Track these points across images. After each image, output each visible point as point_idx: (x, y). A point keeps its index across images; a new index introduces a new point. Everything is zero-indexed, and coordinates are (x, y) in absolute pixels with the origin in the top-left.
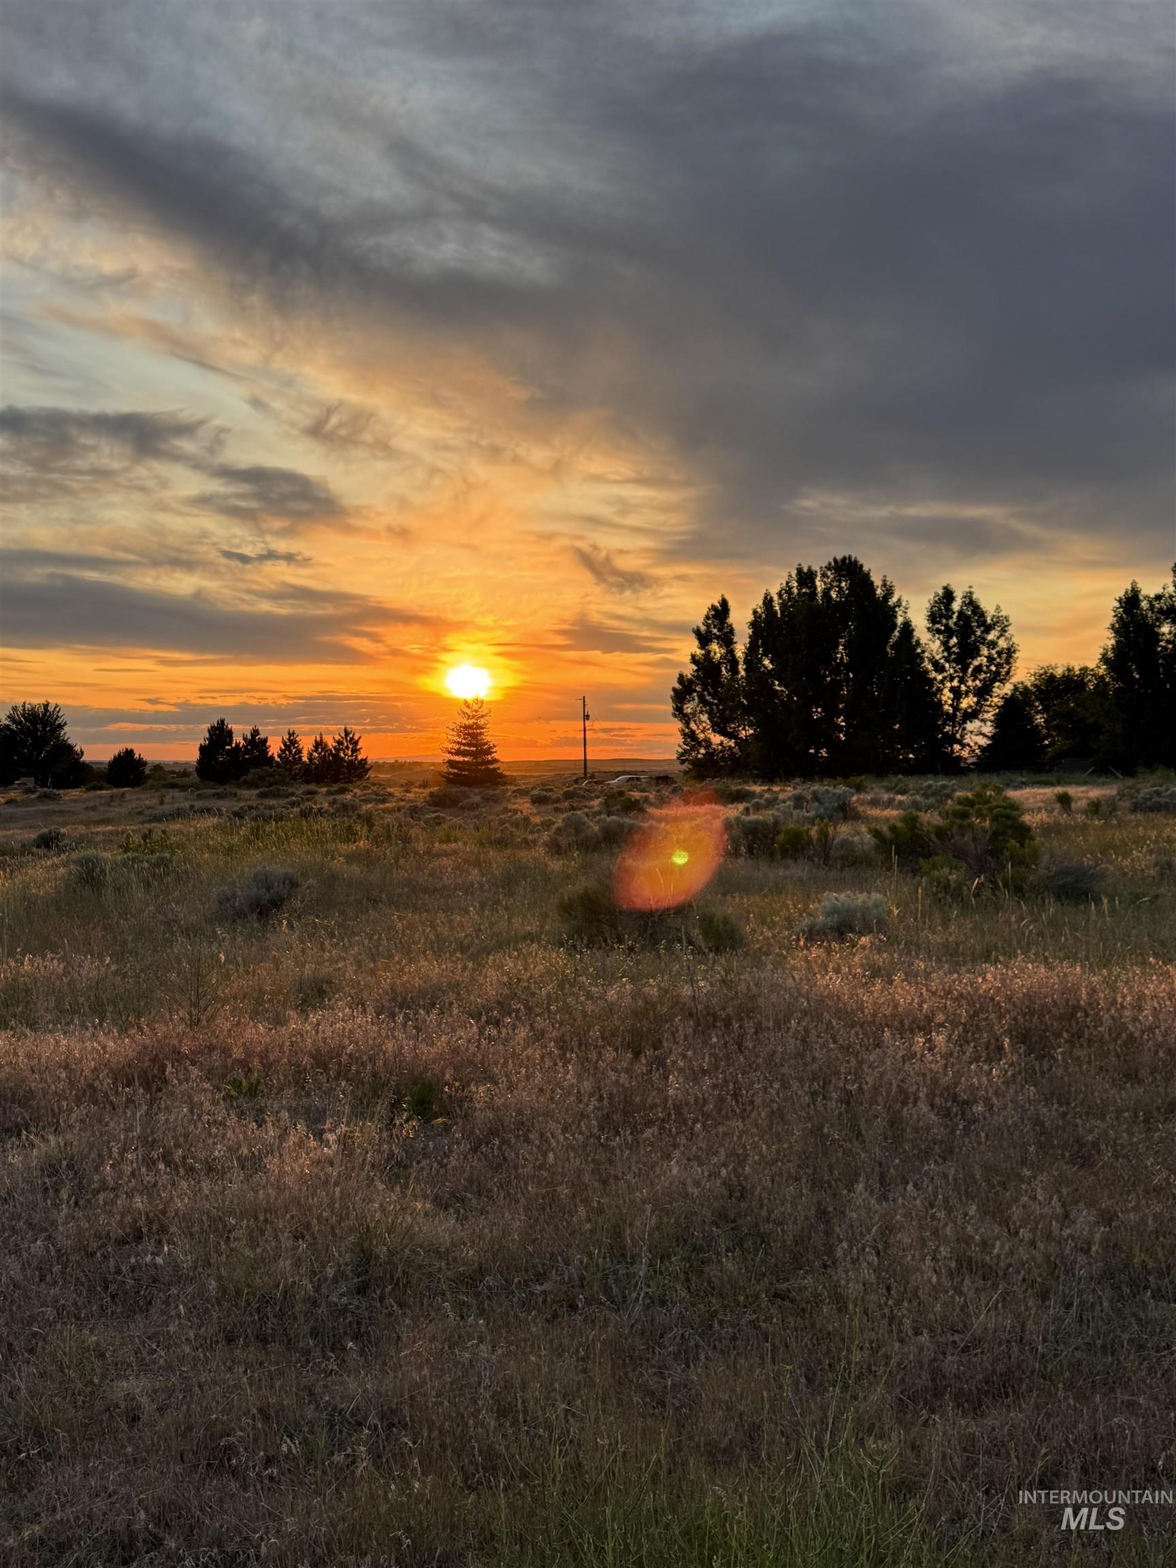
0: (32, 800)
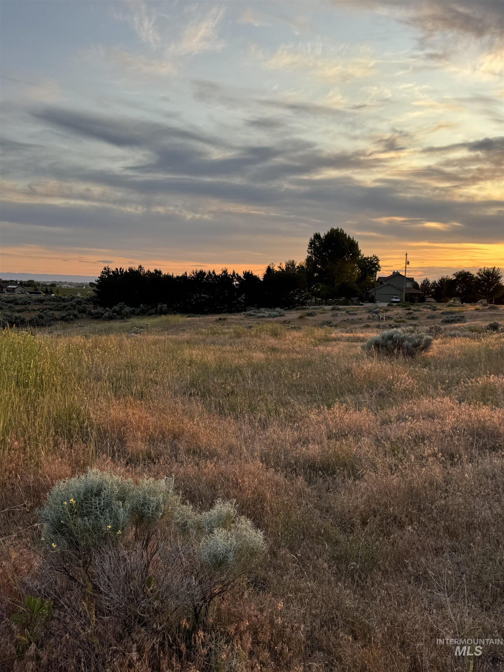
0: (486, 309)
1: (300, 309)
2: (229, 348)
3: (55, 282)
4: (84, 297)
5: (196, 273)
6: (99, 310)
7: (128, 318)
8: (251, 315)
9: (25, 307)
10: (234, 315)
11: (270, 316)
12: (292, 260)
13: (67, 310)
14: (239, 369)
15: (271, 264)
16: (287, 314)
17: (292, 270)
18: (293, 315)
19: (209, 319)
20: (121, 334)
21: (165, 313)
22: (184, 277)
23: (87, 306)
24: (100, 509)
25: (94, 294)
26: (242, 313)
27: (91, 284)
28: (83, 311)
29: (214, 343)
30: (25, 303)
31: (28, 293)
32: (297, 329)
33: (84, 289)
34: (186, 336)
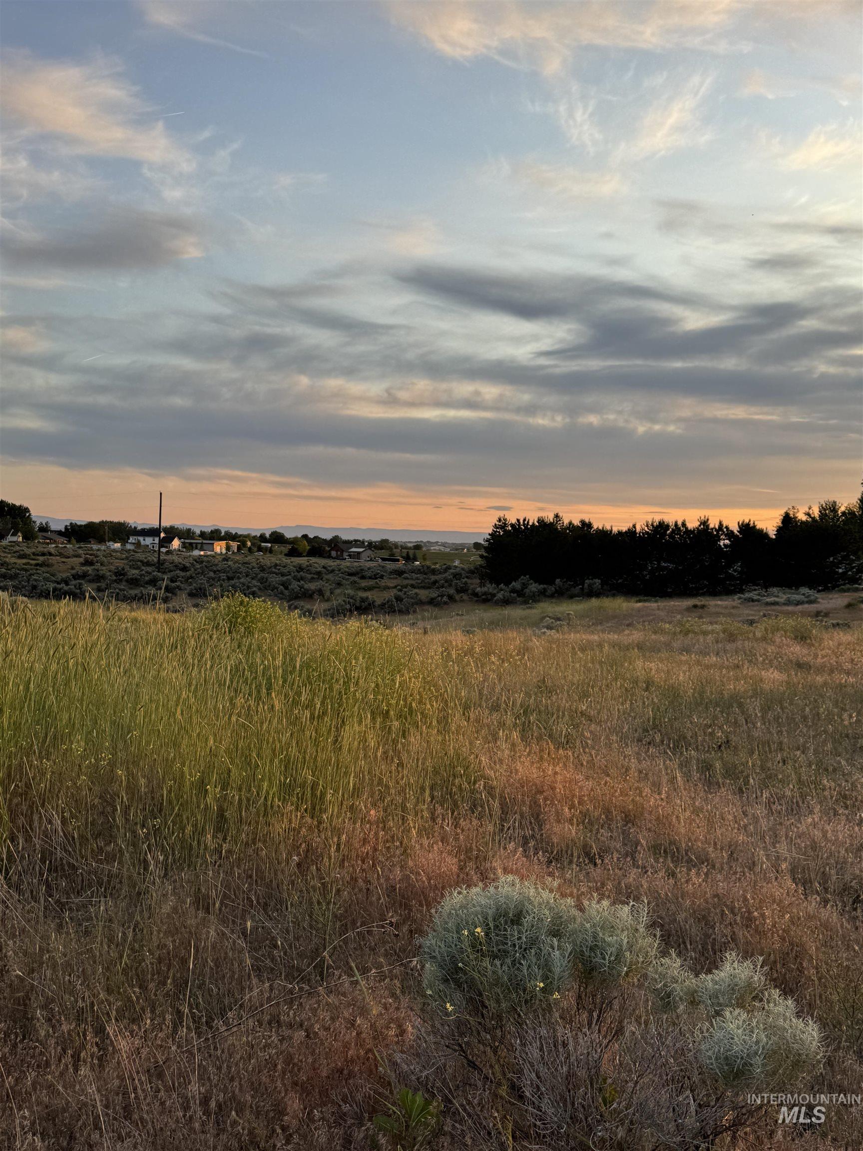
1: (848, 590)
2: (715, 659)
3: (422, 542)
4: (466, 567)
5: (652, 525)
6: (488, 588)
7: (535, 601)
8: (753, 601)
9: (376, 582)
10: (721, 600)
11: (788, 603)
12: (831, 500)
13: (438, 588)
14: (736, 700)
15: (791, 507)
16: (823, 599)
17: (833, 519)
18: (834, 601)
19: (674, 605)
20: (525, 629)
21: (598, 595)
22: (631, 533)
23: (469, 581)
24: (520, 948)
25: (480, 562)
26: (736, 597)
27: (477, 545)
28: (462, 590)
29: (687, 650)
30: (375, 577)
31: (380, 561)
32: (845, 626)
33: (465, 554)
34: (636, 636)
